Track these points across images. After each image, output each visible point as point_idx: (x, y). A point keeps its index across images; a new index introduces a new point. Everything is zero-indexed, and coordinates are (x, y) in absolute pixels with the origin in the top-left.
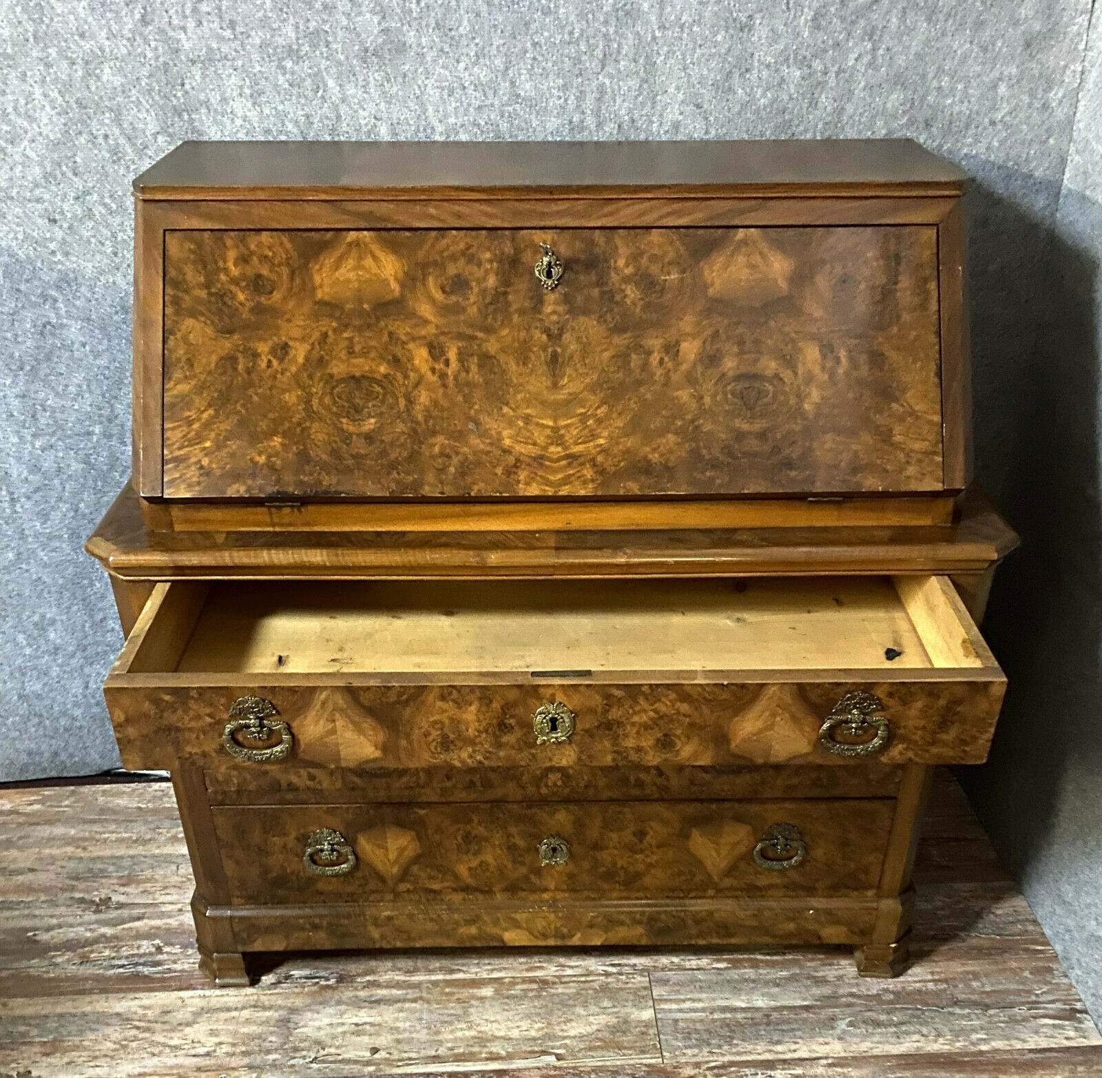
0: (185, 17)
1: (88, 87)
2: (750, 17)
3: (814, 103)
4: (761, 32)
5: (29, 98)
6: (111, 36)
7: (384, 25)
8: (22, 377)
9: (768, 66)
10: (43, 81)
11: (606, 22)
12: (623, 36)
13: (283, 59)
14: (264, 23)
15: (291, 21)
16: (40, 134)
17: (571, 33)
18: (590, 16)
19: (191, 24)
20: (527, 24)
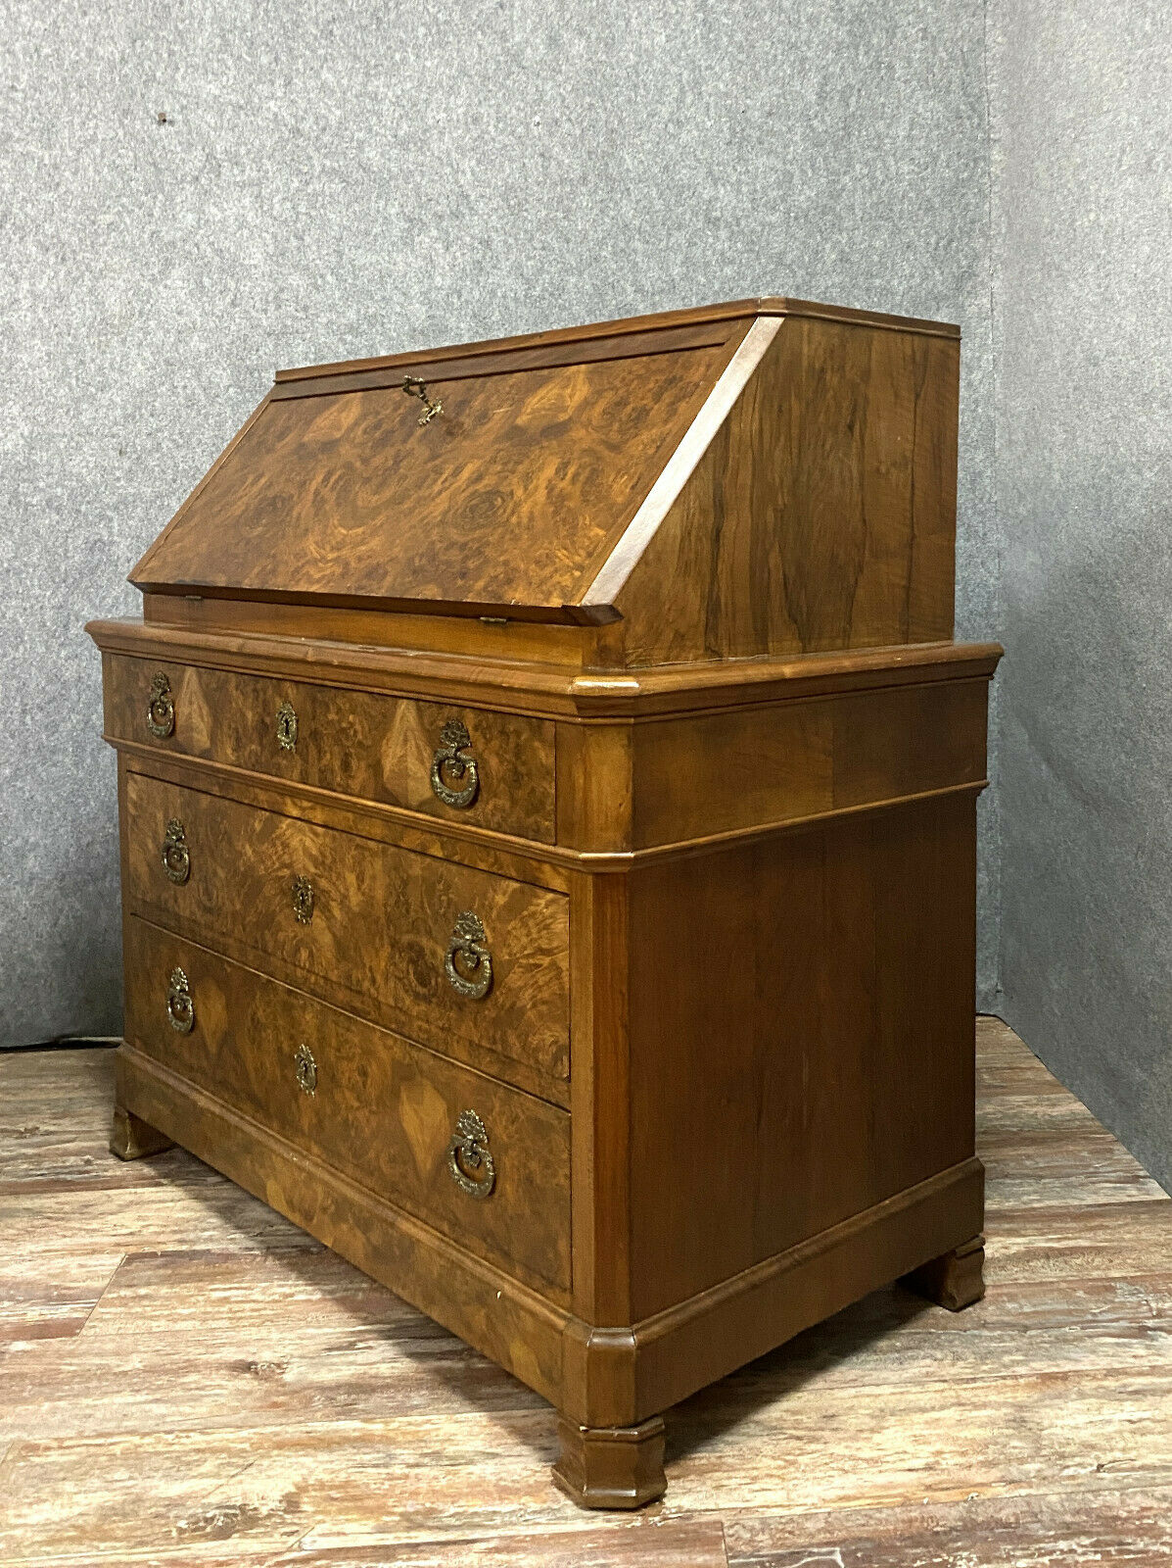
0: (267, 302)
1: (177, 350)
5: (125, 356)
6: (204, 313)
7: (431, 313)
10: (140, 344)
13: (345, 333)
14: (332, 308)
15: (355, 306)
16: (128, 384)
18: (598, 312)
19: (272, 307)
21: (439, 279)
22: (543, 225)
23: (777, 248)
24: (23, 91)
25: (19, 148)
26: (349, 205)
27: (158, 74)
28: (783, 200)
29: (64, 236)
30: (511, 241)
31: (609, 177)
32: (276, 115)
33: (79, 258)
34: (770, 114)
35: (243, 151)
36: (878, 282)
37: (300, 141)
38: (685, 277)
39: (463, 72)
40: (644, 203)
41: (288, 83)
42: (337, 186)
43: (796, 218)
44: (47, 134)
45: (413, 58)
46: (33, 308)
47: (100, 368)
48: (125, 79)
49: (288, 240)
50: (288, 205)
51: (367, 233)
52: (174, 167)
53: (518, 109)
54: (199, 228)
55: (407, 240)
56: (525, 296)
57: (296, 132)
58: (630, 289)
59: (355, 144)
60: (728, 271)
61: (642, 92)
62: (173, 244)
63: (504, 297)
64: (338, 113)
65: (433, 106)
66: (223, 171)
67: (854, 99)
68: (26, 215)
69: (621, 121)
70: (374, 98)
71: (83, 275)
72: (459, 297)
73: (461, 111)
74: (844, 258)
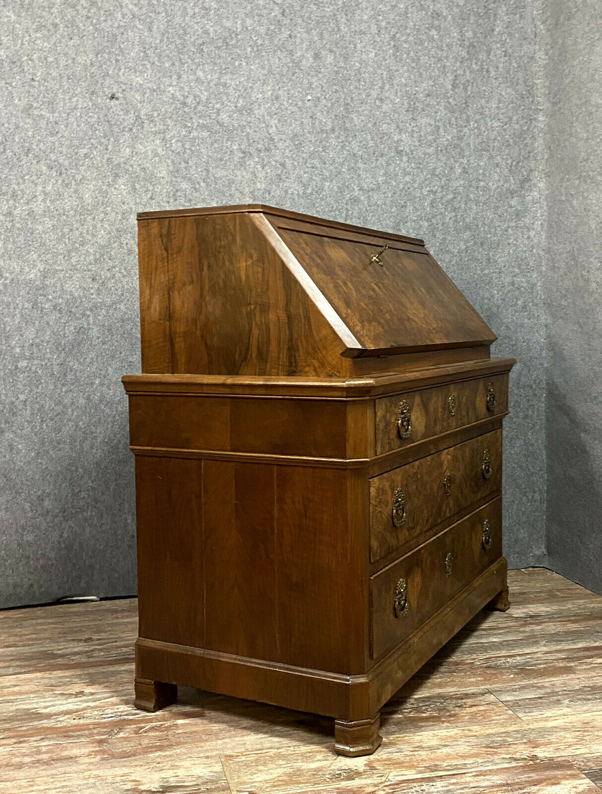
1: (122, 223)
2: (405, 202)
3: (434, 236)
4: (410, 209)
5: (95, 227)
6: (136, 204)
8: (63, 355)
9: (414, 221)
10: (103, 220)
11: (346, 204)
12: (354, 209)
15: (215, 200)
16: (97, 242)
17: (332, 207)
19: (172, 200)
20: (314, 204)
21: (259, 184)
22: (312, 155)
23: (432, 166)
24: (39, 81)
25: (36, 112)
26: (212, 144)
27: (110, 72)
28: (435, 141)
29: (61, 161)
30: (296, 164)
31: (346, 129)
32: (173, 95)
33: (69, 173)
34: (428, 95)
35: (155, 114)
36: (482, 184)
37: (186, 109)
38: (385, 182)
39: (270, 72)
40: (364, 142)
41: (179, 77)
42: (205, 134)
43: (441, 151)
44: (51, 105)
45: (244, 64)
46: (44, 200)
47: (82, 233)
48: (93, 75)
49: (180, 163)
50: (180, 144)
51: (221, 160)
52: (119, 123)
53: (299, 92)
54: (133, 156)
55: (242, 164)
56: (303, 194)
57: (184, 104)
58: (356, 189)
59: (215, 111)
60: (407, 178)
61: (363, 83)
62: (119, 165)
63: (292, 194)
64: (206, 94)
65: (255, 90)
66: (145, 125)
67: (469, 88)
68: (40, 150)
69: (352, 99)
70: (225, 85)
71: (71, 182)
72: (269, 194)
73: (269, 93)
74: (465, 171)
